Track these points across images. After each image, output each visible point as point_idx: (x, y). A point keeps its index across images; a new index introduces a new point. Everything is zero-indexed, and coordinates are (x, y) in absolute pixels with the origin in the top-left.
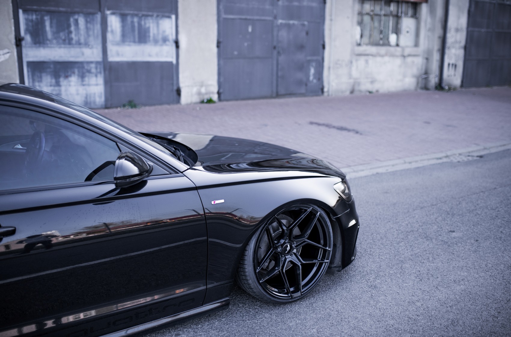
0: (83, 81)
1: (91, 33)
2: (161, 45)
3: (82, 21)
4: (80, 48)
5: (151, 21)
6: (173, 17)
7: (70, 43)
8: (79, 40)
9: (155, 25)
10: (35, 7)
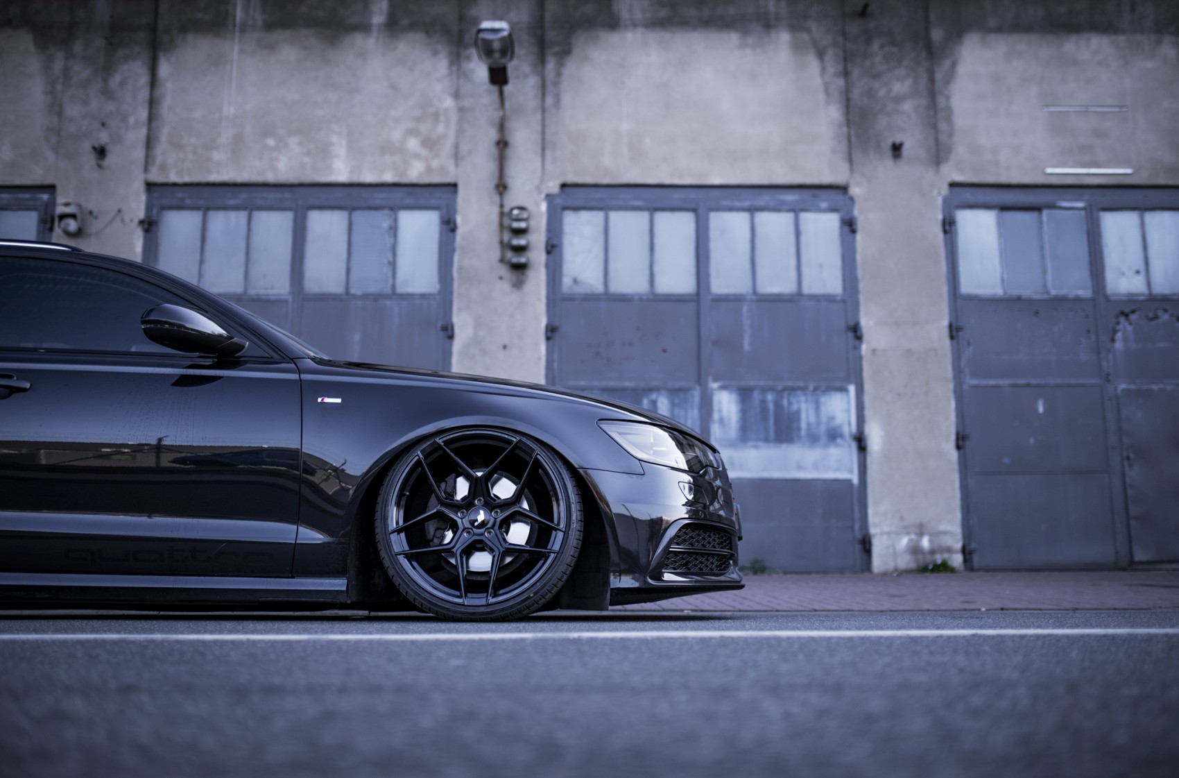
2: (826, 446)
3: (663, 403)
5: (803, 399)
6: (852, 389)
9: (811, 407)
10: (582, 383)
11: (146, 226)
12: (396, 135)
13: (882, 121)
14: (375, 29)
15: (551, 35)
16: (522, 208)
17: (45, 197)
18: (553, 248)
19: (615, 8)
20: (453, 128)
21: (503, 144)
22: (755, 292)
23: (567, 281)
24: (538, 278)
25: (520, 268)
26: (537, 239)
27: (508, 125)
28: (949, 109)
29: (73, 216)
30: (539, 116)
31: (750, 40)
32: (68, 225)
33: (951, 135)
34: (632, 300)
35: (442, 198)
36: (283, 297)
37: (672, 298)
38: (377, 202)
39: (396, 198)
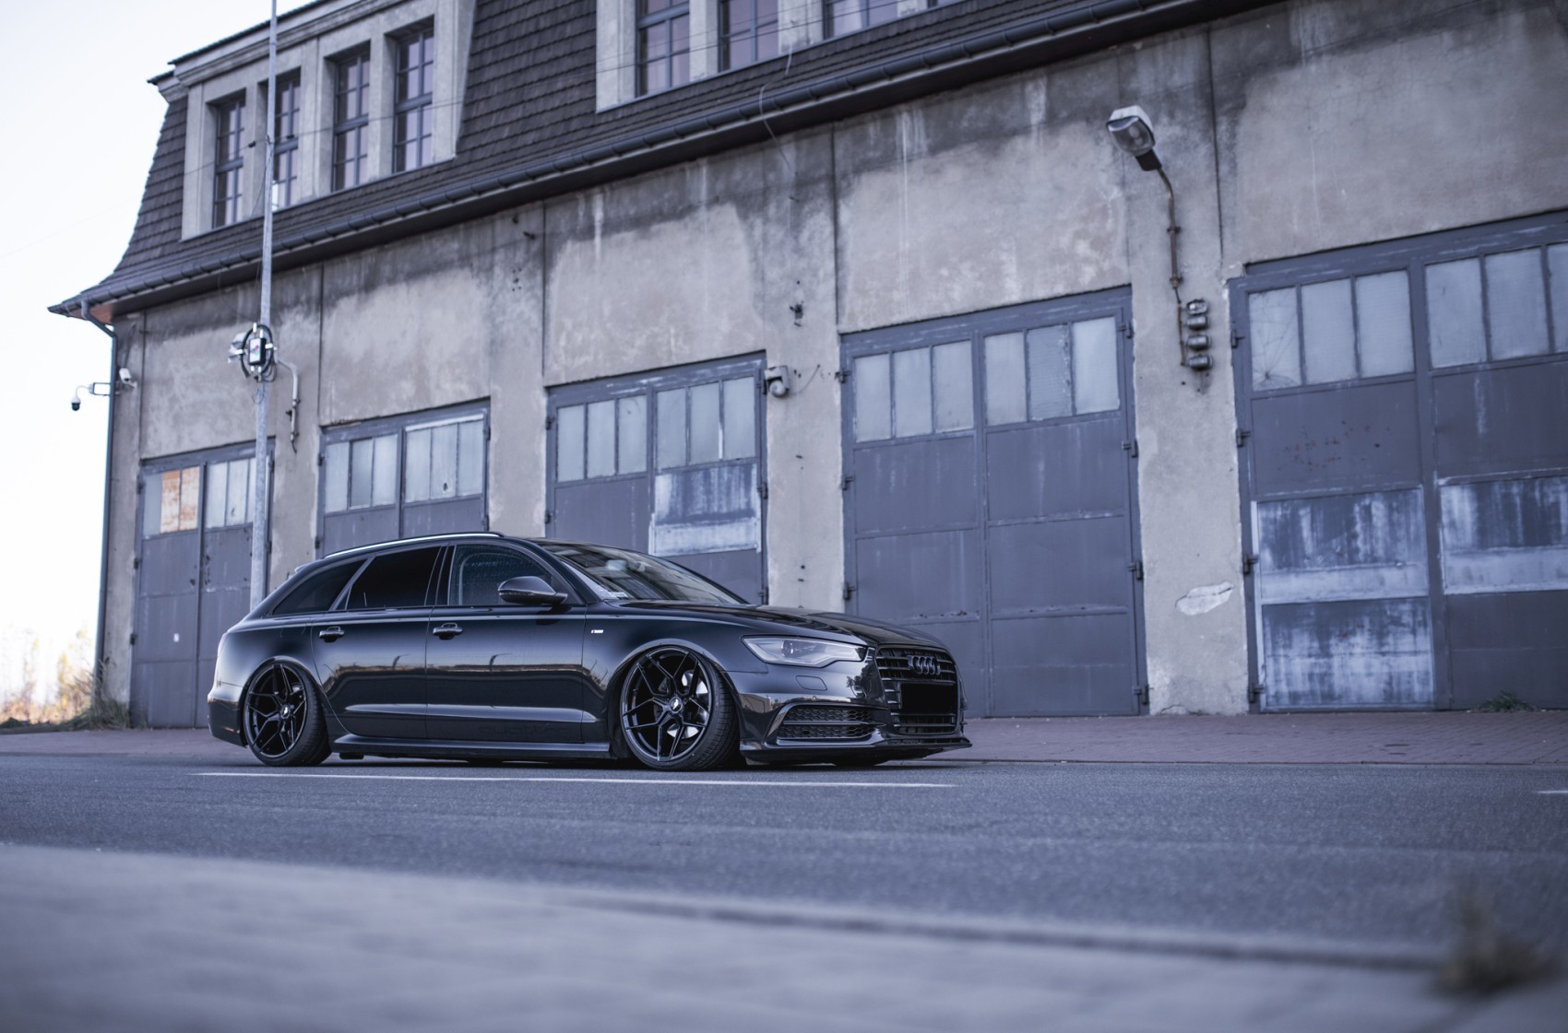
0: (1381, 644)
1: (1401, 533)
3: (1379, 509)
4: (1376, 568)
7: (1352, 561)
8: (1373, 550)
10: (1281, 493)
11: (841, 378)
12: (1065, 241)
14: (1034, 129)
15: (1221, 90)
16: (1201, 301)
17: (758, 362)
18: (1239, 341)
19: (1294, 38)
20: (1122, 221)
21: (1175, 231)
22: (1490, 360)
23: (1258, 377)
24: (1224, 378)
25: (1202, 370)
26: (1221, 333)
27: (1178, 206)
29: (779, 378)
30: (1213, 189)
32: (776, 388)
34: (1333, 390)
35: (1114, 303)
36: (968, 433)
37: (1384, 380)
38: (1050, 318)
39: (1070, 310)
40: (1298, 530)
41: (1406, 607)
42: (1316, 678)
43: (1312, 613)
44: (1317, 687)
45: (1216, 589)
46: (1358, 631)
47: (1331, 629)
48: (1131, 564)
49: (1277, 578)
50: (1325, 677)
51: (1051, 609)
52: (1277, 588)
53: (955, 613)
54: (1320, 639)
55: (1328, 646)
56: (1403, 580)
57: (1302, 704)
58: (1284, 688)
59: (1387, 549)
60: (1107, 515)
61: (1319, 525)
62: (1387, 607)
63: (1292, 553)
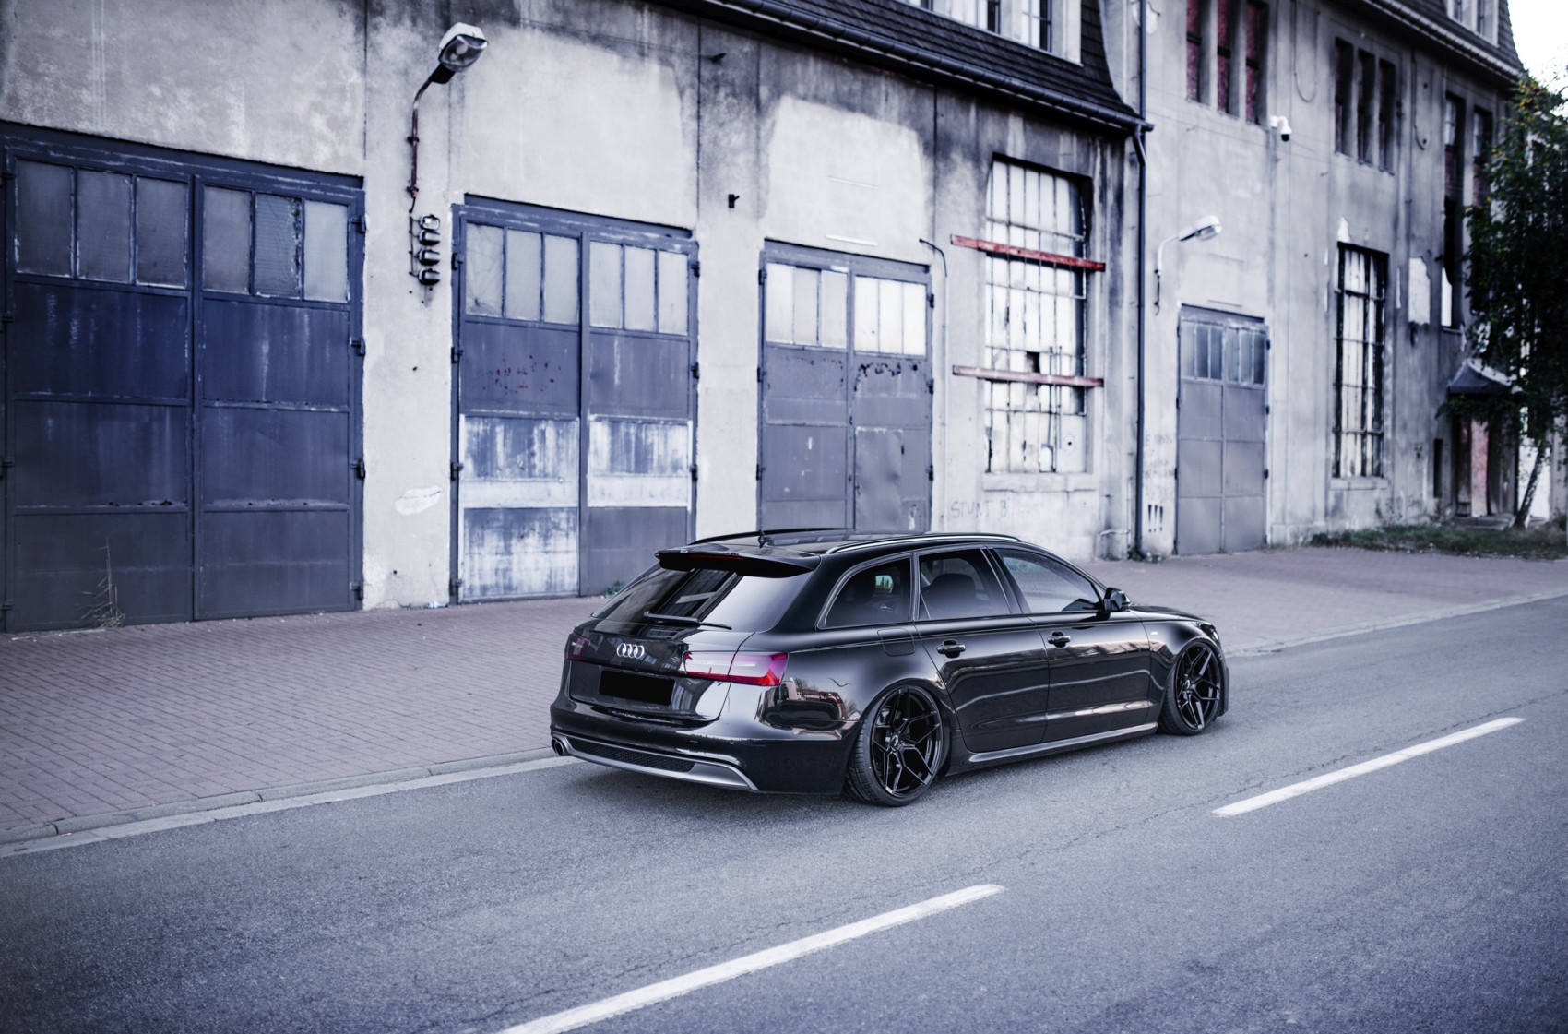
0: (546, 545)
1: (563, 455)
2: (670, 477)
3: (550, 431)
4: (546, 482)
5: (656, 432)
6: (690, 423)
7: (530, 475)
8: (545, 468)
9: (662, 439)
10: (483, 411)
12: (300, 108)
13: (722, 171)
16: (433, 218)
18: (458, 265)
20: (360, 111)
21: (412, 140)
22: (624, 327)
23: (469, 302)
24: (444, 293)
25: (428, 283)
26: (444, 252)
27: (421, 119)
28: (767, 165)
30: (446, 113)
31: (628, 66)
33: (767, 192)
34: (525, 327)
35: (348, 193)
36: (180, 293)
37: (560, 327)
38: (284, 187)
39: (303, 186)
40: (493, 445)
41: (563, 515)
42: (500, 573)
43: (501, 517)
44: (501, 581)
45: (428, 491)
46: (531, 533)
47: (513, 531)
48: (355, 462)
49: (477, 484)
50: (506, 571)
51: (272, 503)
52: (476, 494)
53: (157, 502)
54: (505, 540)
55: (510, 546)
56: (561, 494)
57: (490, 595)
58: (477, 582)
59: (554, 468)
60: (333, 410)
61: (509, 442)
62: (551, 515)
63: (489, 463)
